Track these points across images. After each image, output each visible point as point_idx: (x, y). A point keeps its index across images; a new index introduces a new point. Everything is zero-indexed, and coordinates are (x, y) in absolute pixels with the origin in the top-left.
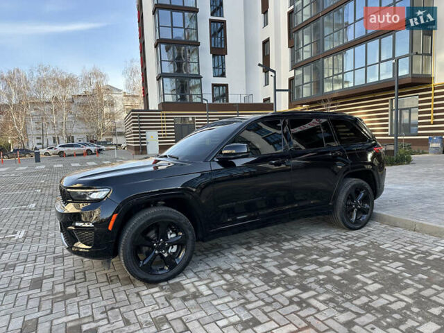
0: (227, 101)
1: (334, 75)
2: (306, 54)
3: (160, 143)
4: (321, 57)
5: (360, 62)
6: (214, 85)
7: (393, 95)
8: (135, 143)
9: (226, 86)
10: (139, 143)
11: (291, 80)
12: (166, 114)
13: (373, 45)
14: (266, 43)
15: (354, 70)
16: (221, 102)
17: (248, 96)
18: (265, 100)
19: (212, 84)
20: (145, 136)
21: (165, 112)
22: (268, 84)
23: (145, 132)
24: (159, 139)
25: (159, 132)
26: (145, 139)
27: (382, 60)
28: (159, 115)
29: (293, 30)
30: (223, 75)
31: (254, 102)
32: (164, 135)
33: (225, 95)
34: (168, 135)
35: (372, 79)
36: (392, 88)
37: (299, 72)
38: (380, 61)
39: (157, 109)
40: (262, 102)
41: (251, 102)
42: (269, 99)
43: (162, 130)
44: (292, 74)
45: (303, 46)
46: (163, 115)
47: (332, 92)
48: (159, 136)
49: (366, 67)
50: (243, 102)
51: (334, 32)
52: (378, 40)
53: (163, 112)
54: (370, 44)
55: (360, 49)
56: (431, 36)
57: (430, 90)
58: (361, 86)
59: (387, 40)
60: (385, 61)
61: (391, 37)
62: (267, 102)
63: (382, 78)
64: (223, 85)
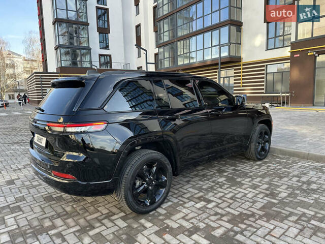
0: (111, 67)
1: (184, 54)
2: (166, 38)
4: (176, 40)
5: (200, 47)
6: (100, 55)
7: (218, 69)
8: (38, 98)
9: (110, 56)
10: (41, 98)
11: (156, 55)
12: (63, 76)
13: (208, 35)
14: (138, 27)
15: (196, 51)
16: (106, 68)
17: (126, 64)
18: (139, 68)
19: (99, 54)
20: (46, 92)
21: (62, 74)
22: (141, 57)
23: (46, 90)
27: (213, 45)
28: (58, 76)
29: (157, 21)
30: (107, 47)
31: (131, 69)
33: (109, 63)
35: (208, 58)
36: (217, 64)
37: (162, 50)
38: (212, 46)
39: (55, 71)
40: (137, 69)
41: (128, 69)
42: (141, 67)
44: (156, 51)
45: (164, 32)
46: (61, 76)
47: (183, 65)
49: (204, 49)
50: (122, 69)
51: (184, 24)
52: (210, 32)
53: (60, 74)
54: (205, 34)
55: (200, 37)
56: (241, 32)
57: (240, 65)
58: (200, 62)
59: (216, 33)
60: (214, 46)
61: (218, 31)
62: (140, 70)
63: (213, 57)
64: (107, 56)
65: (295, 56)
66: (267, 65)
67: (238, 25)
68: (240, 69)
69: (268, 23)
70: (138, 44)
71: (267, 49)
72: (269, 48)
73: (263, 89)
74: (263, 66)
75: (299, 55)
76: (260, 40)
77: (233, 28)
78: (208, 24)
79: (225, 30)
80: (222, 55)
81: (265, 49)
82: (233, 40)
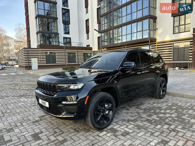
0: (71, 45)
1: (118, 36)
2: (105, 27)
3: (38, 64)
4: (112, 28)
5: (129, 32)
6: (64, 38)
8: (25, 64)
9: (70, 38)
10: (27, 64)
11: (99, 38)
12: (42, 50)
14: (87, 21)
15: (127, 35)
16: (68, 46)
17: (80, 44)
18: (87, 46)
19: (63, 37)
20: (31, 61)
21: (41, 49)
22: (89, 39)
23: (31, 59)
24: (38, 62)
25: (38, 59)
26: (31, 62)
27: (138, 31)
28: (38, 50)
29: (99, 16)
30: (68, 33)
31: (83, 46)
32: (41, 60)
33: (70, 42)
34: (42, 60)
35: (134, 39)
37: (103, 34)
38: (137, 32)
39: (36, 48)
40: (86, 46)
41: (81, 46)
42: (89, 45)
43: (39, 58)
44: (99, 35)
45: (105, 24)
46: (40, 50)
47: (118, 43)
48: (38, 60)
49: (131, 34)
50: (78, 46)
51: (118, 19)
52: (136, 23)
53: (40, 49)
54: (133, 24)
55: (129, 26)
56: (156, 23)
57: (156, 44)
58: (129, 42)
59: (140, 23)
61: (141, 22)
62: (88, 47)
63: (138, 38)
64: (68, 38)
66: (173, 43)
67: (154, 18)
68: (155, 46)
69: (174, 17)
70: (88, 32)
71: (174, 34)
72: (175, 33)
73: (171, 58)
74: (171, 44)
77: (151, 20)
78: (135, 17)
79: (146, 22)
80: (144, 37)
81: (172, 33)
82: (152, 28)
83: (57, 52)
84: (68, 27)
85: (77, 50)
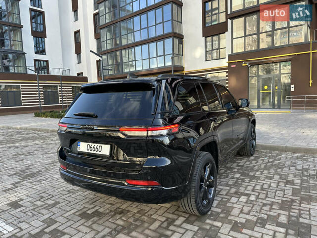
0: (48, 73)
1: (129, 62)
2: (107, 45)
4: (120, 48)
5: (146, 56)
9: (47, 61)
11: (98, 62)
13: (153, 45)
14: (77, 33)
15: (142, 60)
16: (43, 74)
17: (65, 70)
18: (78, 74)
19: (34, 59)
22: (80, 63)
29: (97, 28)
30: (43, 52)
31: (71, 75)
33: (46, 68)
35: (154, 66)
37: (104, 57)
38: (157, 56)
40: (76, 75)
41: (68, 75)
42: (82, 74)
44: (98, 58)
45: (107, 40)
47: (130, 72)
49: (149, 58)
50: (61, 75)
51: (128, 34)
52: (155, 43)
54: (150, 44)
55: (145, 47)
56: (182, 44)
57: (183, 74)
58: (147, 70)
59: (160, 43)
60: (159, 56)
61: (162, 42)
62: (80, 76)
63: (159, 66)
64: (44, 61)
65: (232, 66)
66: (206, 74)
67: (180, 37)
69: (206, 37)
70: (78, 51)
71: (206, 61)
72: (207, 59)
74: (203, 75)
75: (235, 66)
76: (200, 52)
77: (176, 41)
78: (153, 34)
79: (169, 42)
80: (167, 65)
81: (204, 60)
82: (177, 51)
83: (22, 86)
84: (43, 42)
85: (60, 82)
